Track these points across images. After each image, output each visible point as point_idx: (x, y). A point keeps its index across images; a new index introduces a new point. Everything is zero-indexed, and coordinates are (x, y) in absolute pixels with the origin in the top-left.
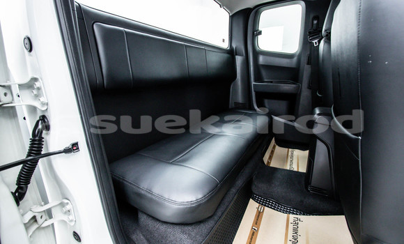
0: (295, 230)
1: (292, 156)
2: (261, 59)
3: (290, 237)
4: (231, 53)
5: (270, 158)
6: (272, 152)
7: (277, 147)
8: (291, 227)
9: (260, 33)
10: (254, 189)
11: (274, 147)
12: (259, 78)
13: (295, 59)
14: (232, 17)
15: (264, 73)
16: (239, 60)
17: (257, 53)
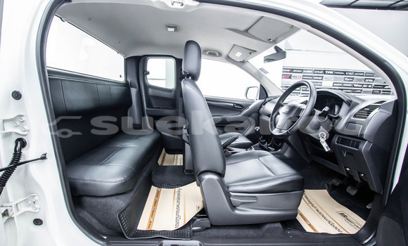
0: (179, 195)
1: (177, 159)
2: (150, 91)
3: (176, 197)
4: (127, 86)
5: (163, 161)
6: (164, 158)
7: (167, 155)
8: (176, 193)
9: (148, 73)
10: (154, 180)
11: (165, 155)
12: (149, 105)
13: (173, 93)
14: (126, 60)
15: (153, 101)
16: (134, 91)
17: (147, 87)
